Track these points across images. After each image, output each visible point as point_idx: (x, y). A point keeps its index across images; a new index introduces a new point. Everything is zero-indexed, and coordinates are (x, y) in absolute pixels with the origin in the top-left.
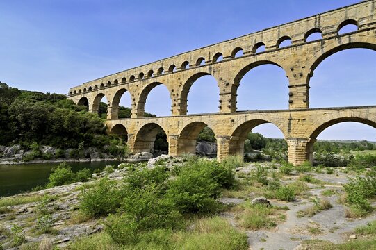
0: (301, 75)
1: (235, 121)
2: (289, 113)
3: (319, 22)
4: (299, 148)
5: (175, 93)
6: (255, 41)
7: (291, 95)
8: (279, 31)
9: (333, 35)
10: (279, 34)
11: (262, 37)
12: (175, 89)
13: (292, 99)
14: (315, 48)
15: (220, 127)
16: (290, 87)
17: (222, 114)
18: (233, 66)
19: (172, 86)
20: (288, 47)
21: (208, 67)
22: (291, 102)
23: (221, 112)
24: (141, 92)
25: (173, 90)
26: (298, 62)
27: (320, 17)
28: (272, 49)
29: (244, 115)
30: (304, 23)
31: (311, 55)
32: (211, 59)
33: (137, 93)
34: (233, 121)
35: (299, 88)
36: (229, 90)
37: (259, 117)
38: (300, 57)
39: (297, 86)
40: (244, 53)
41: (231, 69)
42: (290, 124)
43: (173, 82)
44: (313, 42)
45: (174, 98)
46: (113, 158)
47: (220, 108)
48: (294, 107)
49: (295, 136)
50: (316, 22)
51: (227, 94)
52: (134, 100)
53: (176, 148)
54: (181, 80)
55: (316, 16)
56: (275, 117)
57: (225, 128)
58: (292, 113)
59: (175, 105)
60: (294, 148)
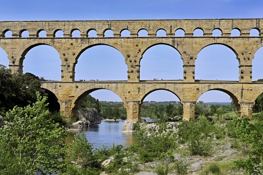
0: (248, 59)
1: (200, 89)
2: (241, 85)
3: (259, 24)
4: (250, 109)
5: (132, 59)
6: (214, 26)
7: (242, 72)
8: (233, 23)
10: (232, 26)
11: (220, 24)
12: (132, 54)
13: (242, 75)
14: (257, 41)
15: (186, 94)
16: (239, 67)
17: (188, 83)
18: (196, 43)
19: (127, 51)
20: (237, 37)
21: (171, 39)
22: (242, 77)
23: (185, 81)
24: (78, 51)
25: (128, 56)
26: (246, 49)
27: (259, 21)
28: (227, 35)
29: (208, 85)
30: (249, 21)
31: (255, 46)
32: (173, 32)
33: (71, 52)
34: (198, 89)
35: (247, 67)
36: (192, 62)
37: (220, 86)
38: (248, 46)
39: (246, 66)
40: (205, 34)
41: (194, 45)
42: (242, 92)
43: (128, 47)
44: (256, 37)
45: (130, 64)
47: (185, 78)
48: (245, 81)
49: (245, 101)
50: (257, 23)
51: (191, 66)
52: (66, 60)
55: (257, 19)
56: (232, 87)
57: (191, 94)
58: (244, 85)
59: (133, 71)
60: (247, 109)
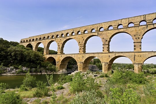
0: (139, 38)
1: (110, 56)
2: (134, 53)
3: (145, 18)
4: (139, 67)
5: (81, 43)
6: (118, 23)
7: (135, 46)
8: (129, 20)
9: (151, 23)
10: (129, 21)
11: (121, 22)
12: (81, 41)
13: (135, 48)
14: (144, 28)
15: (103, 59)
16: (134, 43)
17: (104, 53)
18: (109, 33)
19: (79, 40)
20: (133, 27)
21: (97, 33)
22: (135, 49)
23: (104, 52)
24: (62, 42)
25: (80, 42)
26: (137, 33)
27: (145, 16)
28: (126, 27)
29: (114, 54)
30: (139, 17)
31: (143, 31)
32: (98, 29)
33: (60, 43)
34: (109, 56)
35: (138, 43)
36: (107, 43)
37: (121, 54)
38: (138, 31)
39: (137, 42)
40: (113, 28)
41: (108, 34)
42: (134, 58)
43: (79, 38)
44: (143, 25)
45: (80, 46)
46: (51, 72)
47: (103, 50)
48: (136, 51)
49: (137, 62)
50: (144, 17)
51: (106, 45)
52: (59, 46)
53: (82, 68)
54: (84, 38)
55: (144, 15)
56: (128, 55)
57: (106, 59)
58: (135, 53)
59: (81, 49)
60: (137, 67)
